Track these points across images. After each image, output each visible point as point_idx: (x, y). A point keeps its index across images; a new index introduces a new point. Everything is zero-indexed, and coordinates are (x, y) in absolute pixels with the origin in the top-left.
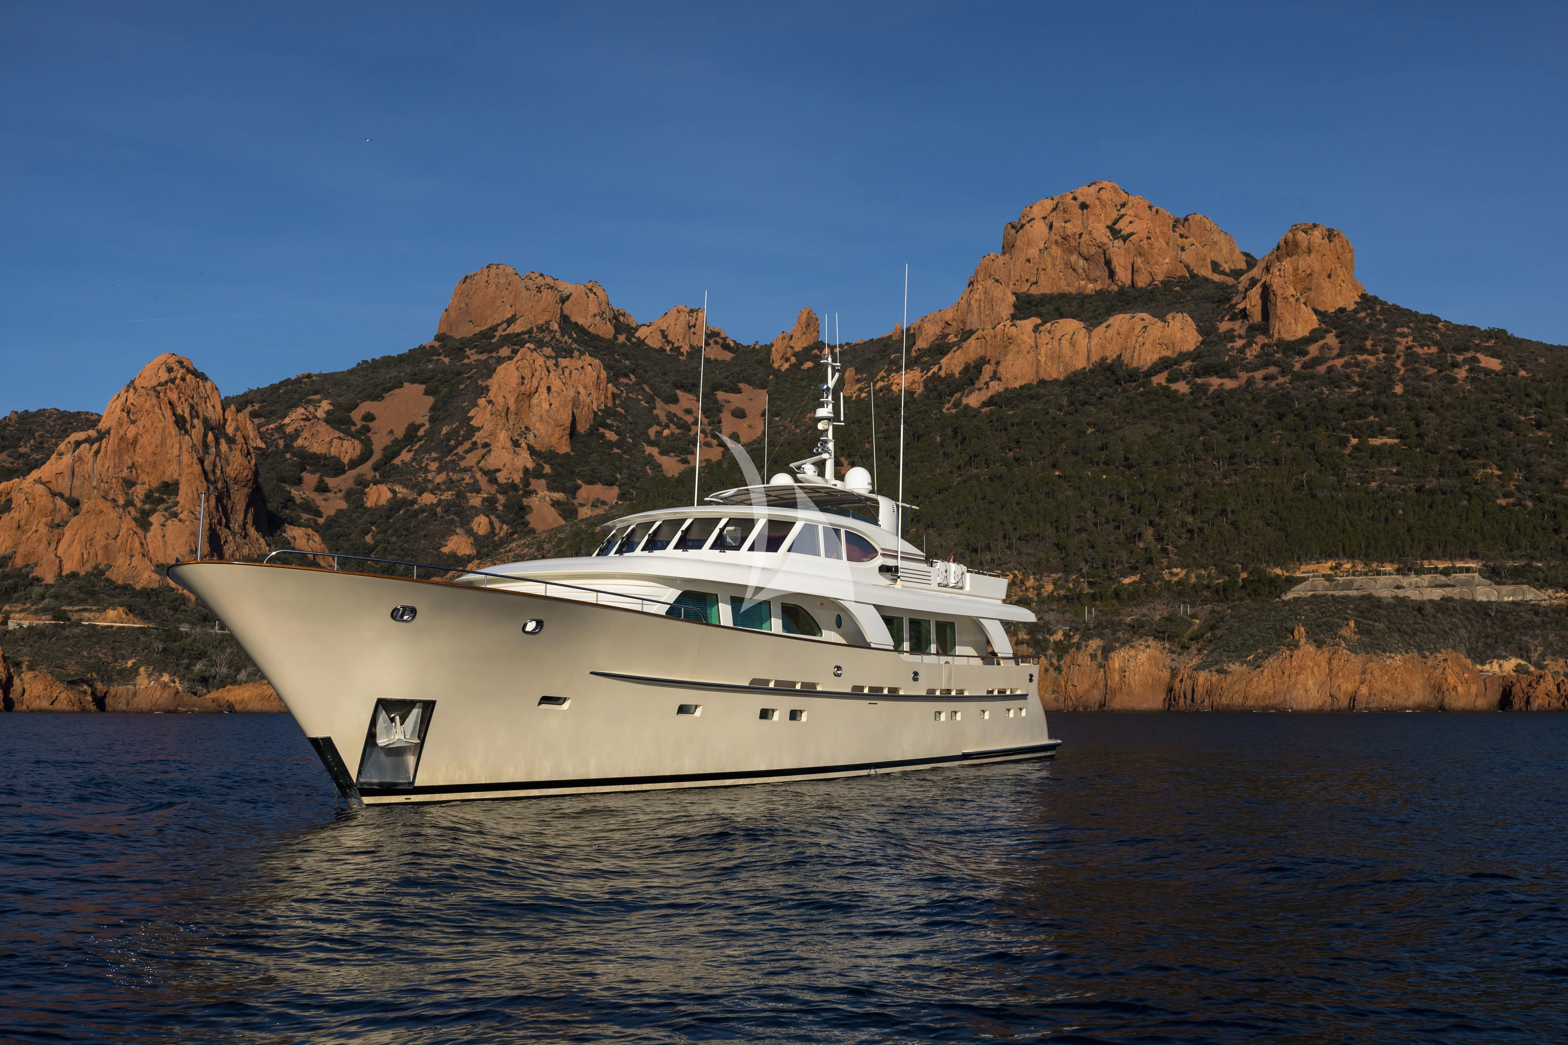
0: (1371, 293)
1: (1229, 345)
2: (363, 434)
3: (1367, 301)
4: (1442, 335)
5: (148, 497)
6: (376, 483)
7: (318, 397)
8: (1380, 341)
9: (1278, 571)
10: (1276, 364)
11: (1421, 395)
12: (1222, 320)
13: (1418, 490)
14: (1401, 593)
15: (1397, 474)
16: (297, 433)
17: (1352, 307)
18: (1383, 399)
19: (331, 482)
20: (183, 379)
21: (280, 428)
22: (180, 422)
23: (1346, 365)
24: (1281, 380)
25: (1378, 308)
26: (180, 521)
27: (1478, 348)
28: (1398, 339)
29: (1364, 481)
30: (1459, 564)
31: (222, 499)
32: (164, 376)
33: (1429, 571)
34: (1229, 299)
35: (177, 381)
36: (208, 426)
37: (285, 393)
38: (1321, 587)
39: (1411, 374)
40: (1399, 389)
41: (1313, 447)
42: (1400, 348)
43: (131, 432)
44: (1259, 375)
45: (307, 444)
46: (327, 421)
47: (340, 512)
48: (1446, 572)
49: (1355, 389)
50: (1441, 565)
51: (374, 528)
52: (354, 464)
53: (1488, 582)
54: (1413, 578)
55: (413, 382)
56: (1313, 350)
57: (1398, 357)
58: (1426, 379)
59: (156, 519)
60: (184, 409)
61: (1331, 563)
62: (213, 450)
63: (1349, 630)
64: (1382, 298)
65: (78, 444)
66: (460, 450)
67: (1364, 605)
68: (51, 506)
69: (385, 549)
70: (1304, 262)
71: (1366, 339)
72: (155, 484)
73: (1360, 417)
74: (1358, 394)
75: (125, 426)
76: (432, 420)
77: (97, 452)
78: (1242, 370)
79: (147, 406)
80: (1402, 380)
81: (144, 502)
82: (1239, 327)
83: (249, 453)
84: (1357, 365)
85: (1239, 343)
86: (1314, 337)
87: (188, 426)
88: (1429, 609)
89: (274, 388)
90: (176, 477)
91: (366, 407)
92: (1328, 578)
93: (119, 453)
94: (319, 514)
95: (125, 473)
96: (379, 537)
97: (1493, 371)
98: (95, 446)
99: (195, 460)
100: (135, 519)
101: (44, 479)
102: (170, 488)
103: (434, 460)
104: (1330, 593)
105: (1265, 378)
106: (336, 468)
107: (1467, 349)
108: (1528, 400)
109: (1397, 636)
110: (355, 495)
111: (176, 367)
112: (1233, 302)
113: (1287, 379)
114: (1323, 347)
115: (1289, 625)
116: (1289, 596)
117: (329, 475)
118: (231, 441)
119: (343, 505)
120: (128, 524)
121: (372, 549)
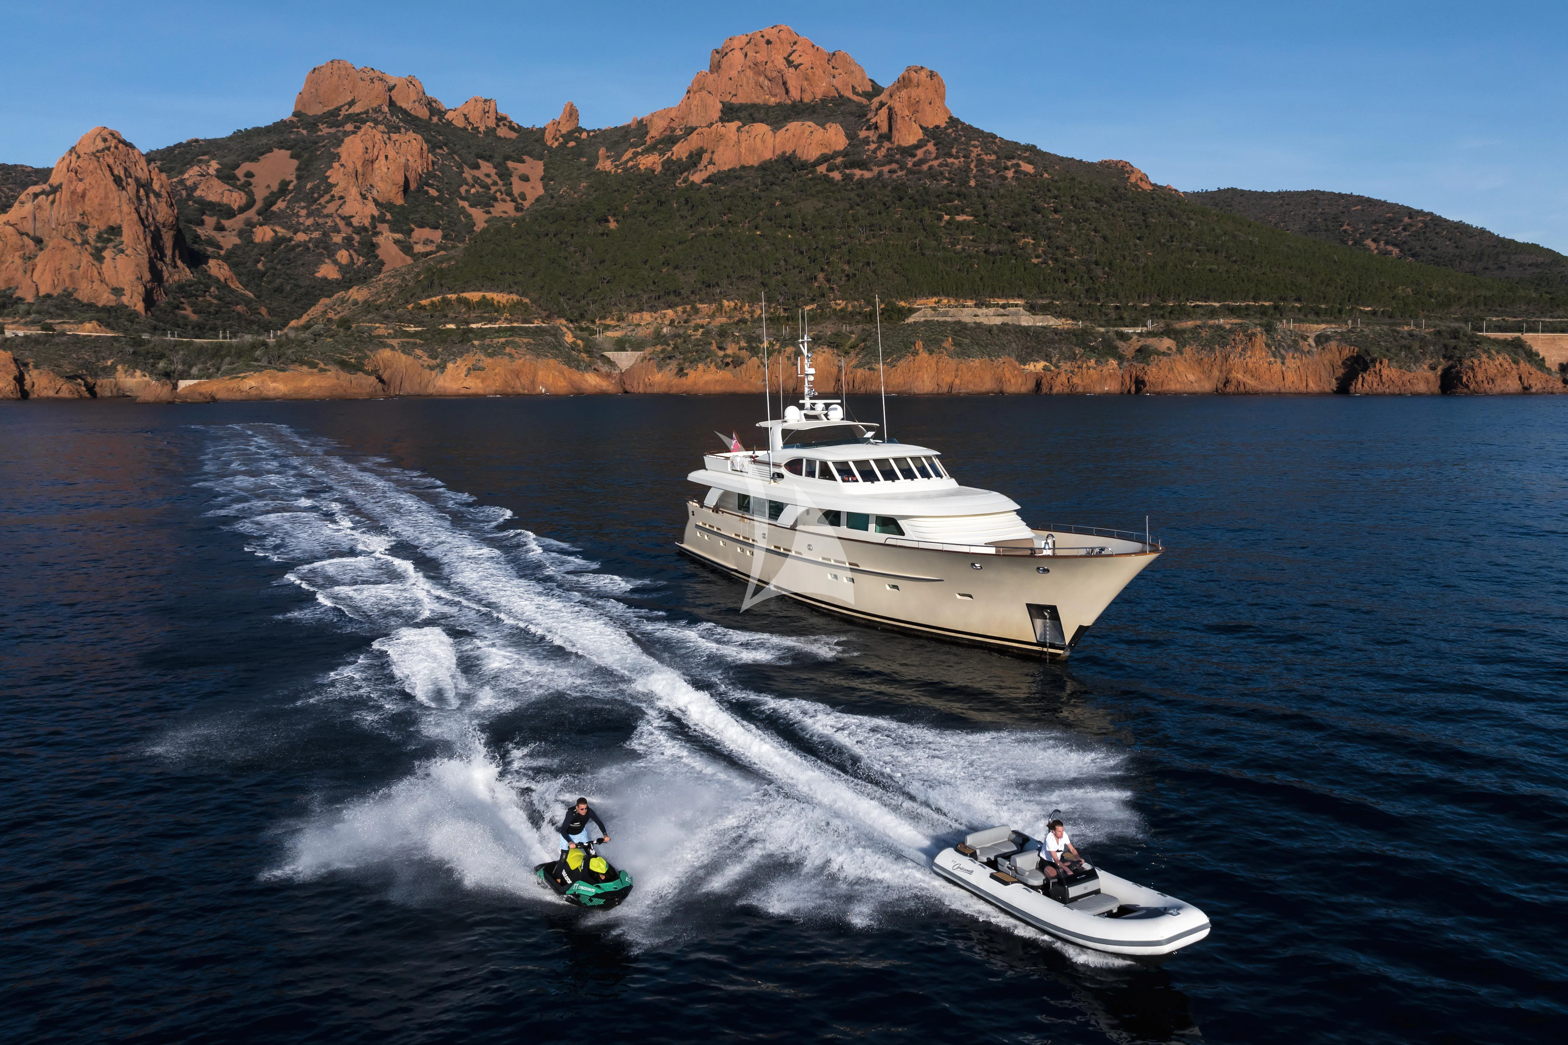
0: (955, 116)
1: (866, 147)
2: (246, 187)
3: (953, 122)
4: (999, 147)
5: (99, 237)
6: (261, 225)
7: (206, 158)
8: (961, 149)
9: (902, 304)
10: (897, 162)
11: (986, 188)
12: (861, 130)
13: (986, 252)
14: (978, 320)
15: (973, 240)
16: (195, 187)
17: (943, 125)
18: (963, 189)
19: (226, 223)
20: (116, 147)
21: (182, 182)
22: (118, 181)
23: (940, 165)
24: (900, 173)
25: (960, 127)
26: (127, 255)
27: (1020, 157)
28: (972, 149)
29: (953, 245)
30: (1011, 302)
31: (156, 238)
32: (101, 145)
33: (994, 306)
34: (866, 115)
35: (111, 149)
36: (139, 184)
37: (179, 153)
38: (930, 315)
39: (979, 173)
40: (972, 183)
41: (921, 221)
42: (973, 155)
43: (80, 187)
44: (886, 169)
45: (204, 194)
46: (218, 177)
47: (236, 246)
48: (1004, 307)
49: (946, 182)
50: (1001, 302)
51: (263, 258)
52: (242, 210)
53: (1028, 313)
54: (984, 310)
55: (281, 148)
56: (920, 153)
57: (972, 161)
58: (989, 177)
59: (107, 254)
60: (119, 171)
61: (935, 299)
62: (145, 202)
63: (948, 343)
64: (962, 120)
65: (36, 196)
66: (322, 201)
67: (957, 328)
68: (20, 242)
69: (274, 274)
70: (914, 93)
71: (952, 148)
72: (103, 228)
73: (950, 201)
74: (948, 185)
75: (74, 183)
76: (299, 178)
77: (53, 202)
78: (875, 165)
79: (91, 167)
80: (975, 177)
81: (96, 242)
82: (872, 135)
83: (172, 205)
84: (947, 165)
85: (873, 146)
86: (919, 145)
87: (124, 184)
88: (995, 331)
89: (170, 150)
90: (119, 222)
91: (246, 167)
92: (934, 309)
93: (72, 203)
94: (221, 248)
95: (78, 219)
96: (267, 265)
97: (1029, 173)
98: (51, 197)
99: (133, 210)
100: (91, 254)
101: (10, 221)
102: (115, 231)
103: (303, 208)
104: (936, 319)
105: (890, 172)
106: (230, 213)
107: (1013, 158)
108: (1049, 194)
109: (976, 347)
110: (246, 234)
111: (109, 137)
112: (868, 117)
113: (904, 172)
114: (925, 152)
115: (912, 340)
116: (911, 320)
117: (223, 218)
118: (158, 195)
119: (237, 241)
120: (86, 258)
121: (263, 274)
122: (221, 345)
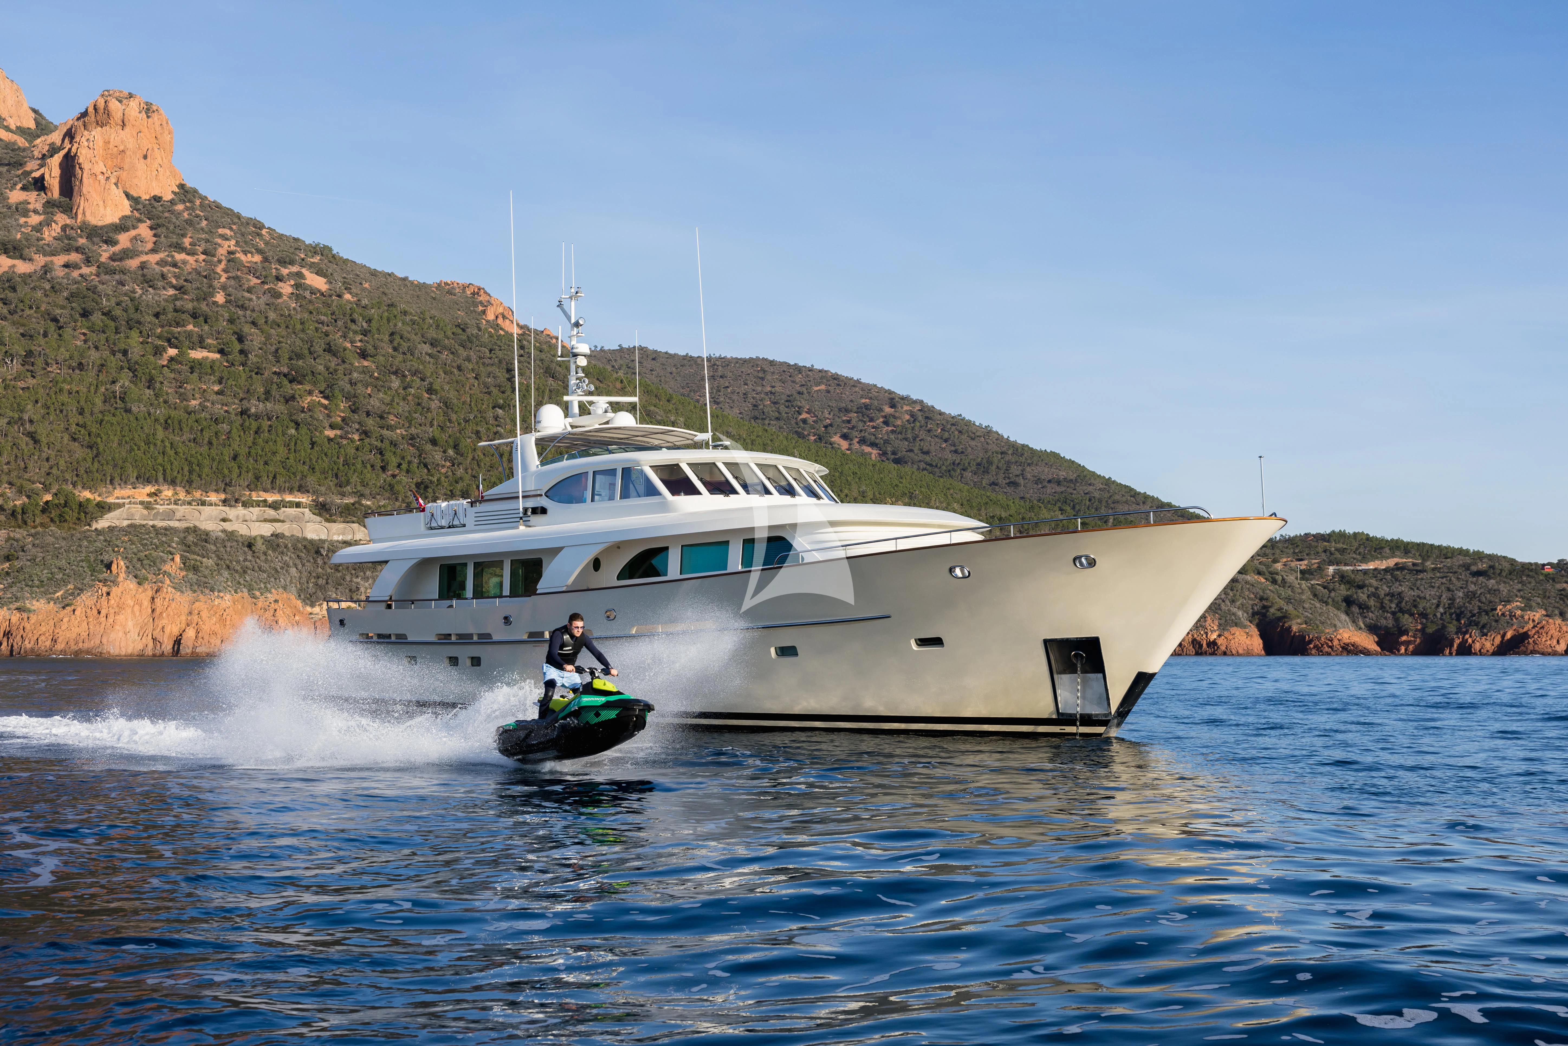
0: (190, 183)
1: (22, 220)
3: (185, 193)
4: (267, 243)
8: (199, 240)
9: (87, 494)
10: (79, 250)
11: (243, 307)
12: (12, 188)
13: (243, 413)
14: (228, 527)
15: (218, 393)
17: (168, 196)
18: (204, 306)
23: (162, 263)
24: (85, 270)
25: (198, 202)
27: (303, 263)
28: (219, 241)
29: (183, 397)
30: (289, 498)
33: (258, 503)
34: (21, 164)
38: (139, 515)
39: (232, 282)
40: (220, 298)
41: (125, 353)
42: (222, 252)
44: (59, 260)
48: (275, 505)
49: (171, 292)
50: (270, 499)
53: (317, 518)
54: (241, 511)
56: (124, 240)
57: (220, 261)
58: (249, 291)
61: (150, 489)
63: (173, 565)
64: (202, 191)
67: (190, 538)
70: (115, 135)
71: (184, 236)
73: (178, 324)
74: (175, 298)
78: (38, 252)
80: (224, 288)
82: (34, 199)
84: (175, 265)
85: (35, 219)
86: (123, 226)
88: (260, 546)
92: (147, 505)
97: (318, 290)
104: (150, 522)
105: (66, 266)
107: (292, 263)
108: (353, 326)
109: (225, 574)
112: (28, 169)
113: (93, 269)
114: (135, 238)
115: (107, 558)
116: (102, 524)
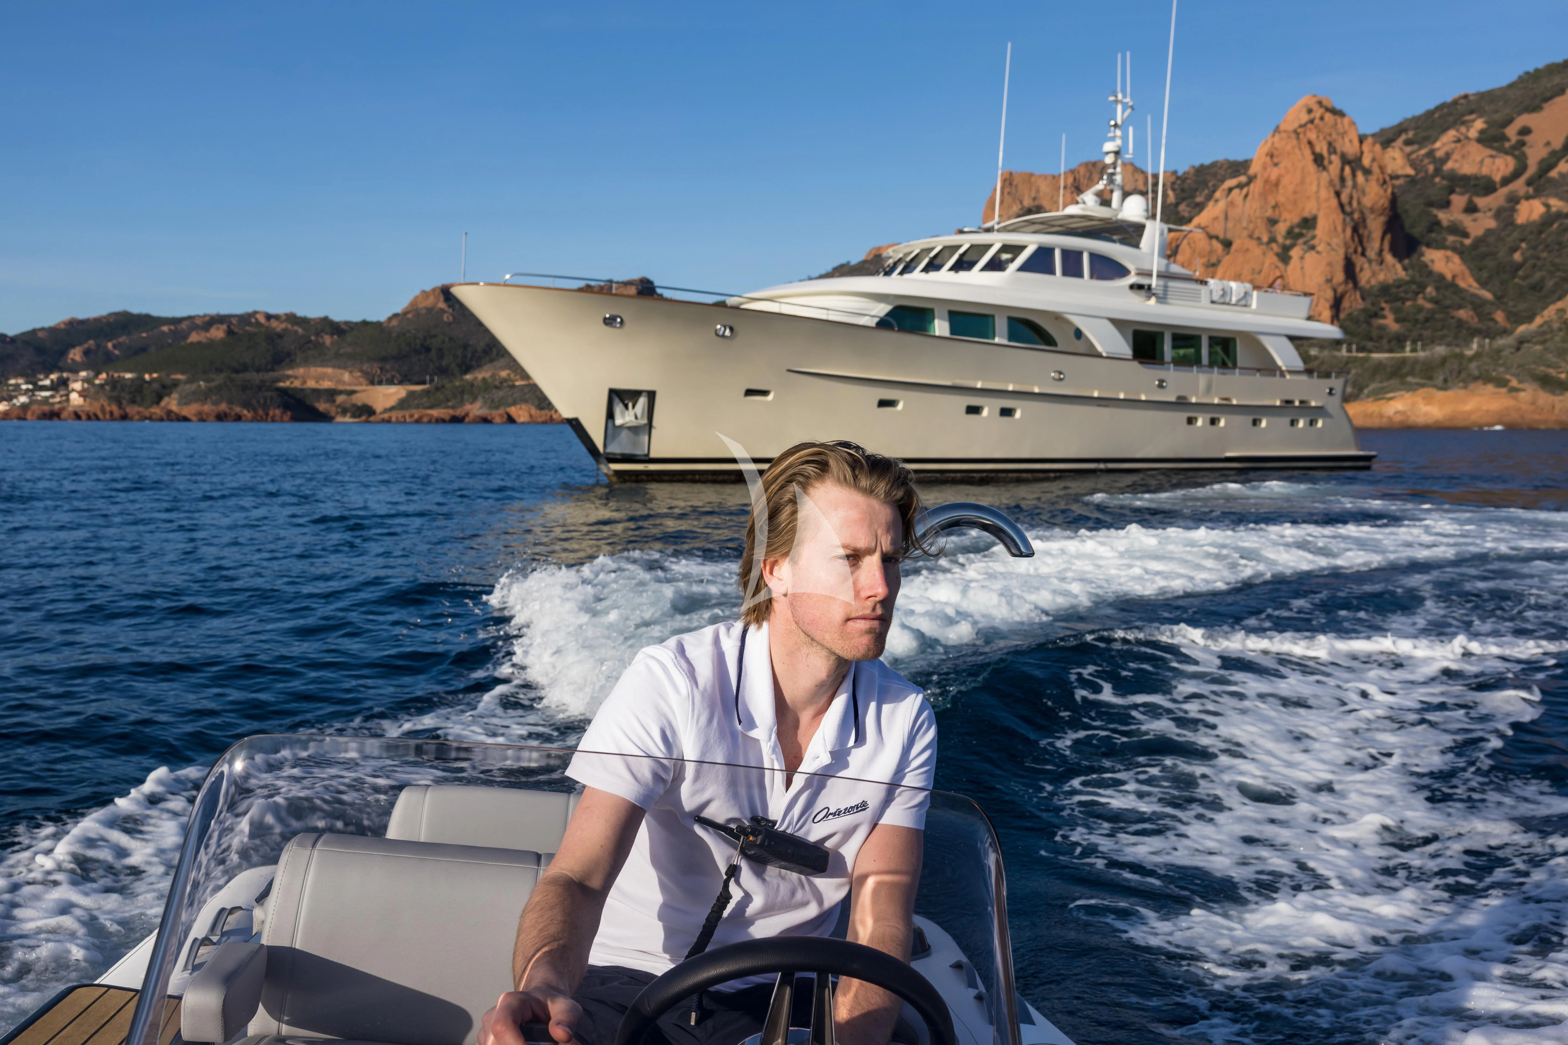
2: (1518, 150)
5: (1290, 233)
6: (1528, 198)
7: (1473, 117)
16: (1448, 156)
19: (1481, 202)
20: (1322, 118)
21: (1431, 154)
22: (1319, 160)
26: (1318, 252)
31: (1358, 229)
32: (1305, 118)
35: (1317, 121)
36: (1345, 160)
37: (1440, 117)
43: (1274, 173)
45: (1456, 166)
46: (1479, 141)
47: (1489, 232)
51: (1524, 245)
52: (1506, 181)
59: (1295, 253)
60: (1322, 147)
62: (1349, 183)
65: (1230, 190)
68: (1208, 248)
69: (1534, 266)
72: (1296, 220)
75: (1269, 170)
77: (1246, 196)
79: (1289, 147)
81: (1286, 238)
83: (1385, 182)
87: (1326, 162)
89: (1429, 114)
90: (1314, 211)
91: (1523, 120)
93: (1264, 195)
94: (1466, 235)
95: (1269, 213)
96: (1528, 254)
98: (1245, 190)
99: (1332, 194)
100: (1277, 255)
101: (1203, 225)
102: (1309, 223)
106: (1487, 187)
110: (1505, 214)
111: (1315, 107)
117: (1478, 195)
118: (1367, 172)
119: (1492, 224)
120: (1271, 259)
121: (1519, 266)
122: (1404, 361)
